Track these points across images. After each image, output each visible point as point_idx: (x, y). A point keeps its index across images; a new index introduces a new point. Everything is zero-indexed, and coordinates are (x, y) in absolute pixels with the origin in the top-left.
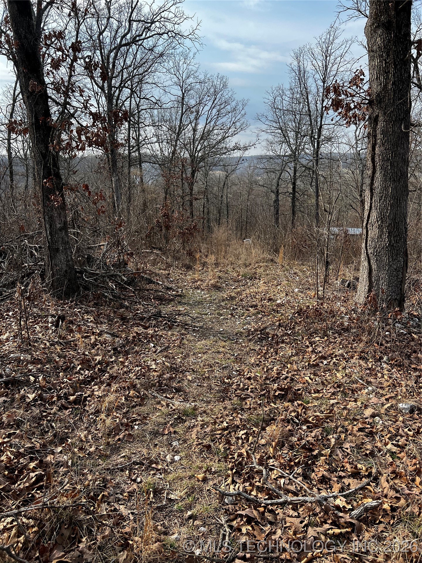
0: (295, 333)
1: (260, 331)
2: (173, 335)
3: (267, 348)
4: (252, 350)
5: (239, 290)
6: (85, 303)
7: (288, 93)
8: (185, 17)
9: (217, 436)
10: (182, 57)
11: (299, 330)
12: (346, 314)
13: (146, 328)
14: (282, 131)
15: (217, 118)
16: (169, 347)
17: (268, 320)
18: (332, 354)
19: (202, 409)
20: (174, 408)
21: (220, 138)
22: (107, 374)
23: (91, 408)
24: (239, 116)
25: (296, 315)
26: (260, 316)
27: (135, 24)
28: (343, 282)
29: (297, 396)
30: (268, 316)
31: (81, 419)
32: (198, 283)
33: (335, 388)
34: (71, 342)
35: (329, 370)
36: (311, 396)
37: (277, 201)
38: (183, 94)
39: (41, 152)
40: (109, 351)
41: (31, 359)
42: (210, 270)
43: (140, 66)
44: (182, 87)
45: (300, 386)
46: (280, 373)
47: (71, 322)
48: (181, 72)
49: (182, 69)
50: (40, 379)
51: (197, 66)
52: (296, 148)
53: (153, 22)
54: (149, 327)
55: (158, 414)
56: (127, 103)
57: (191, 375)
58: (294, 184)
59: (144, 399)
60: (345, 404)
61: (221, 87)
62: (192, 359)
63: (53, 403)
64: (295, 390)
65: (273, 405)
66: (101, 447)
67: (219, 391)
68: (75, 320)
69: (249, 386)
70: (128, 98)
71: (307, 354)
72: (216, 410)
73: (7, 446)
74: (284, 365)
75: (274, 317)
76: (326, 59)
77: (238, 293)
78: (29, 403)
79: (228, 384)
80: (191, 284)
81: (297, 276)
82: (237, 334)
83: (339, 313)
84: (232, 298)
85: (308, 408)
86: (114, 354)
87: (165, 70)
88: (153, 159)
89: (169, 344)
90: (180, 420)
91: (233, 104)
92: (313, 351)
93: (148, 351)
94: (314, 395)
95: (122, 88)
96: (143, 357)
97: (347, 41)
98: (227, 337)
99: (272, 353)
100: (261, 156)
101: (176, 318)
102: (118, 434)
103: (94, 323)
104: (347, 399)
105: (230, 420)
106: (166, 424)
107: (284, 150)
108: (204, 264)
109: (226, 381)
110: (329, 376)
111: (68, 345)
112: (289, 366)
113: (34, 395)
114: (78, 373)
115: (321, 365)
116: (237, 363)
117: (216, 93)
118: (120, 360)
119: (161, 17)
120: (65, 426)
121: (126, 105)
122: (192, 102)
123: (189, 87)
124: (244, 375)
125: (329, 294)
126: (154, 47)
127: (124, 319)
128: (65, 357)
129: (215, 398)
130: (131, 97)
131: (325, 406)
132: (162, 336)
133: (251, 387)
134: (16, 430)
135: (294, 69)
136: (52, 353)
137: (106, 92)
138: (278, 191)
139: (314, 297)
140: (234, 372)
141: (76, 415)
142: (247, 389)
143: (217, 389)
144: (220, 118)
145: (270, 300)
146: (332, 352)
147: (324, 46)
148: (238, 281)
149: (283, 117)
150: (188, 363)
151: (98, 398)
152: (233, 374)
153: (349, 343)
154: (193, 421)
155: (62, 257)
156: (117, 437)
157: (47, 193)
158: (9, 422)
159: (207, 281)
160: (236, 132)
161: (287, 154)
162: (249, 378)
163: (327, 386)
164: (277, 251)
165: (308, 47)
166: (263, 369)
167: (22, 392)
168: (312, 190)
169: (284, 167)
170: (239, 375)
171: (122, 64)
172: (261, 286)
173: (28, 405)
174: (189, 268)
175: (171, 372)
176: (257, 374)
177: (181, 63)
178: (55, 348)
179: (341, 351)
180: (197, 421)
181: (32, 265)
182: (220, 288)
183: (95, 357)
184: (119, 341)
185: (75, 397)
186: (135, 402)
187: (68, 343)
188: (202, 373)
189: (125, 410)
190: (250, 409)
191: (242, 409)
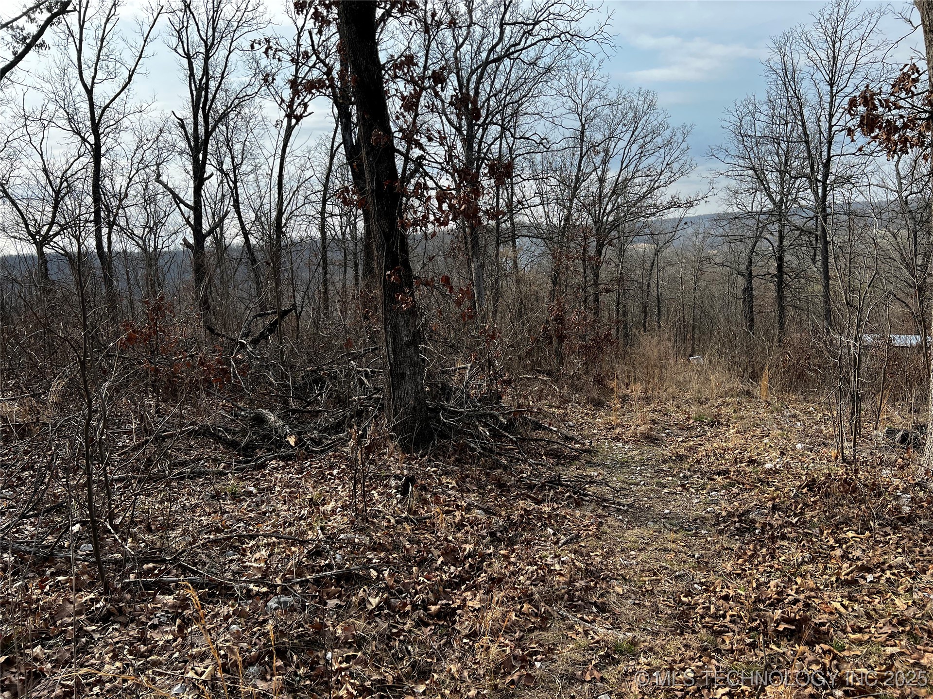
0: (805, 522)
1: (738, 516)
2: (584, 515)
3: (755, 547)
4: (727, 549)
5: (691, 443)
6: (441, 458)
7: (765, 108)
8: (587, 8)
9: (677, 693)
10: (580, 69)
11: (812, 516)
12: (905, 491)
13: (538, 502)
14: (755, 171)
15: (640, 158)
16: (580, 537)
17: (751, 498)
18: (884, 563)
19: (647, 644)
20: (597, 638)
21: (644, 190)
22: (483, 575)
23: (464, 627)
24: (677, 153)
25: (804, 491)
26: (735, 490)
27: (508, 29)
28: (891, 432)
29: (819, 636)
30: (751, 490)
31: (448, 644)
32: (617, 431)
33: (894, 626)
34: (425, 518)
35: (879, 592)
36: (847, 637)
37: (748, 290)
38: (583, 125)
39: (383, 231)
40: (484, 537)
41: (370, 543)
42: (635, 408)
43: (516, 90)
44: (580, 115)
45: (825, 617)
46: (782, 592)
47: (423, 488)
48: (579, 92)
49: (580, 87)
50: (386, 575)
51: (605, 80)
52: (782, 198)
53: (536, 23)
54: (543, 501)
55: (571, 646)
56: (495, 148)
57: (620, 585)
58: (780, 260)
59: (547, 619)
60: (915, 655)
61: (645, 108)
62: (619, 559)
63: (405, 615)
64: (816, 624)
65: (774, 647)
66: (485, 692)
67: (672, 617)
68: (429, 484)
69: (726, 612)
70: (497, 139)
71: (833, 561)
72: (670, 647)
73: (345, 675)
74: (789, 578)
75: (763, 492)
76: (834, 47)
77: (690, 449)
78: (372, 611)
79: (689, 604)
80: (604, 433)
81: (799, 421)
82: (696, 520)
83: (891, 488)
84: (680, 458)
85: (844, 658)
86: (492, 542)
87: (554, 92)
88: (535, 231)
89: (579, 531)
90: (609, 660)
91: (667, 134)
92: (845, 557)
93: (545, 541)
94: (852, 636)
95: (487, 125)
96: (538, 551)
97: (871, 14)
98: (678, 524)
99: (764, 557)
100: (718, 215)
101: (585, 489)
102: (510, 673)
103: (457, 490)
104: (918, 647)
105: (697, 667)
106: (585, 663)
107: (761, 203)
108: (624, 399)
109: (684, 599)
110: (879, 603)
111: (421, 523)
112: (799, 580)
113: (378, 599)
114: (439, 569)
115: (862, 581)
116: (701, 570)
117: (636, 120)
118: (502, 552)
119: (550, 14)
120: (427, 653)
121: (493, 151)
122: (598, 137)
123: (592, 114)
124: (716, 592)
125: (864, 454)
126: (537, 59)
127: (502, 486)
128: (418, 542)
129: (667, 627)
130: (501, 137)
131: (876, 658)
132: (565, 517)
133: (730, 612)
134: (356, 651)
135: (775, 68)
136: (399, 535)
137: (465, 132)
138: (750, 274)
139: (836, 458)
140: (696, 586)
141: (441, 637)
142: (724, 617)
143: (669, 612)
144: (643, 158)
145: (751, 462)
146: (882, 560)
147: (829, 26)
148: (688, 429)
149: (755, 149)
150: (614, 565)
151: (473, 612)
152: (694, 589)
153: (915, 545)
154: (631, 663)
155: (408, 386)
156: (509, 679)
157: (391, 291)
158: (346, 638)
159: (632, 428)
160: (672, 179)
161: (764, 209)
162: (726, 598)
163: (877, 621)
164: (755, 377)
165: (799, 30)
166: (749, 582)
167: (361, 593)
168: (815, 269)
169: (761, 233)
170: (707, 590)
171: (488, 90)
172: (732, 438)
173: (369, 614)
174: (599, 404)
175: (586, 577)
176: (739, 591)
177: (579, 78)
178: (404, 528)
179: (900, 558)
180: (639, 664)
181: (364, 399)
182: (657, 439)
183: (464, 546)
184: (498, 522)
185: (438, 607)
186: (533, 623)
187: (422, 520)
188: (640, 584)
189: (517, 635)
190: (732, 651)
191: (718, 651)
